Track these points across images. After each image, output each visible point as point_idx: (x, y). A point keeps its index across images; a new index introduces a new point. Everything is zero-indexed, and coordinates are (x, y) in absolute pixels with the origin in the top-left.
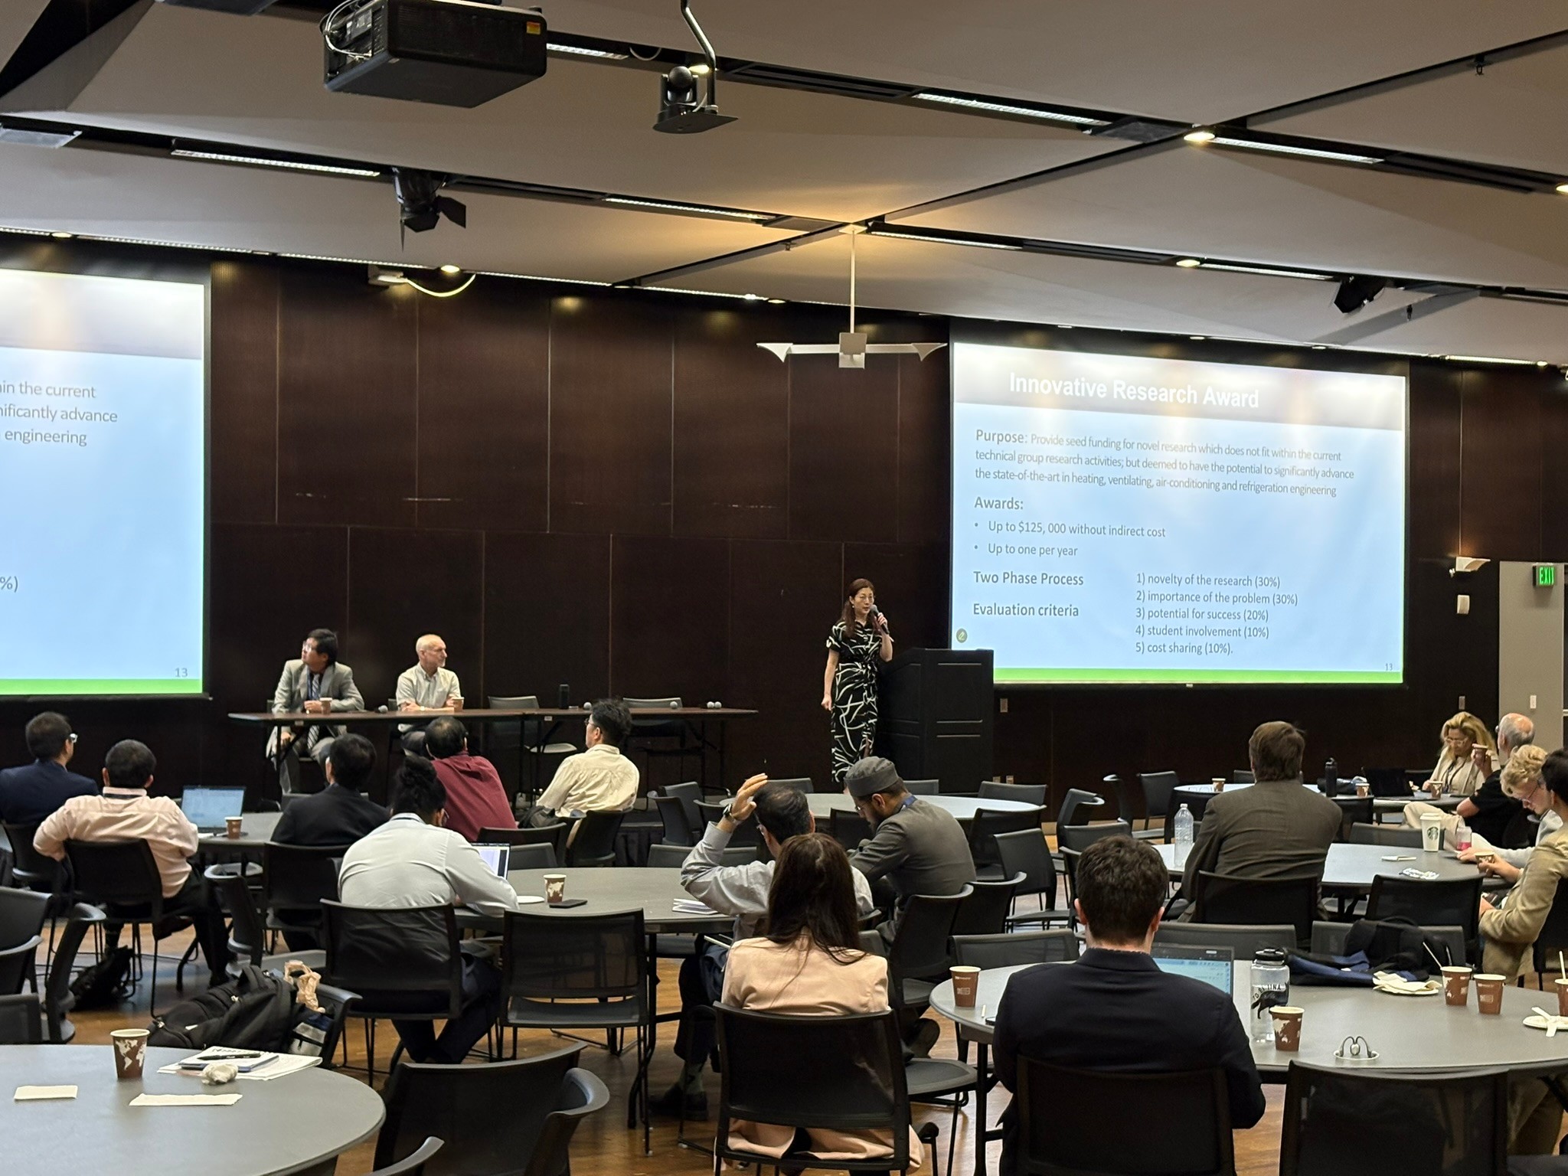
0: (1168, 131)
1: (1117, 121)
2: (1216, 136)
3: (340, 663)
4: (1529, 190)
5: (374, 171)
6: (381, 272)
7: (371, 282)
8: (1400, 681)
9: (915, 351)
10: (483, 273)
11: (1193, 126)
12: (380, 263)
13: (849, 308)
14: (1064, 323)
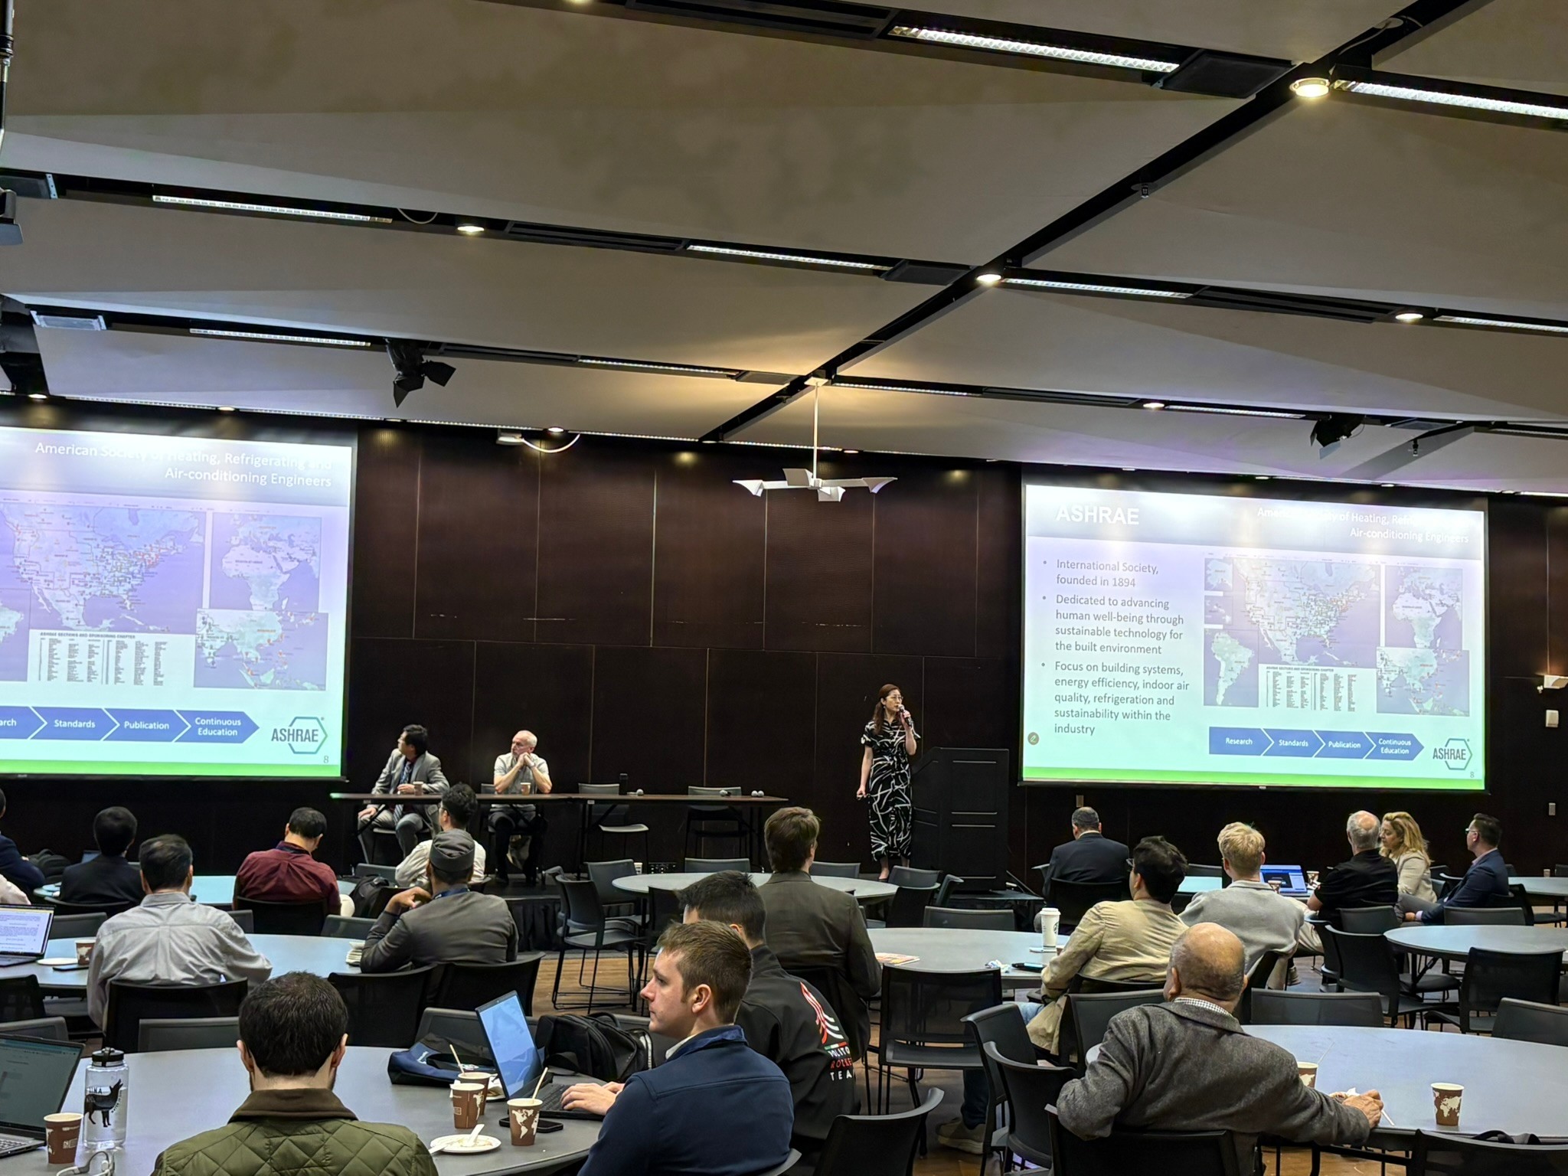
0: (955, 273)
1: (894, 265)
2: (1004, 276)
3: (429, 752)
4: (1370, 319)
5: (367, 341)
6: (502, 434)
7: (497, 442)
8: (1482, 787)
9: (866, 485)
10: (587, 434)
11: (975, 268)
13: (812, 450)
14: (1129, 466)
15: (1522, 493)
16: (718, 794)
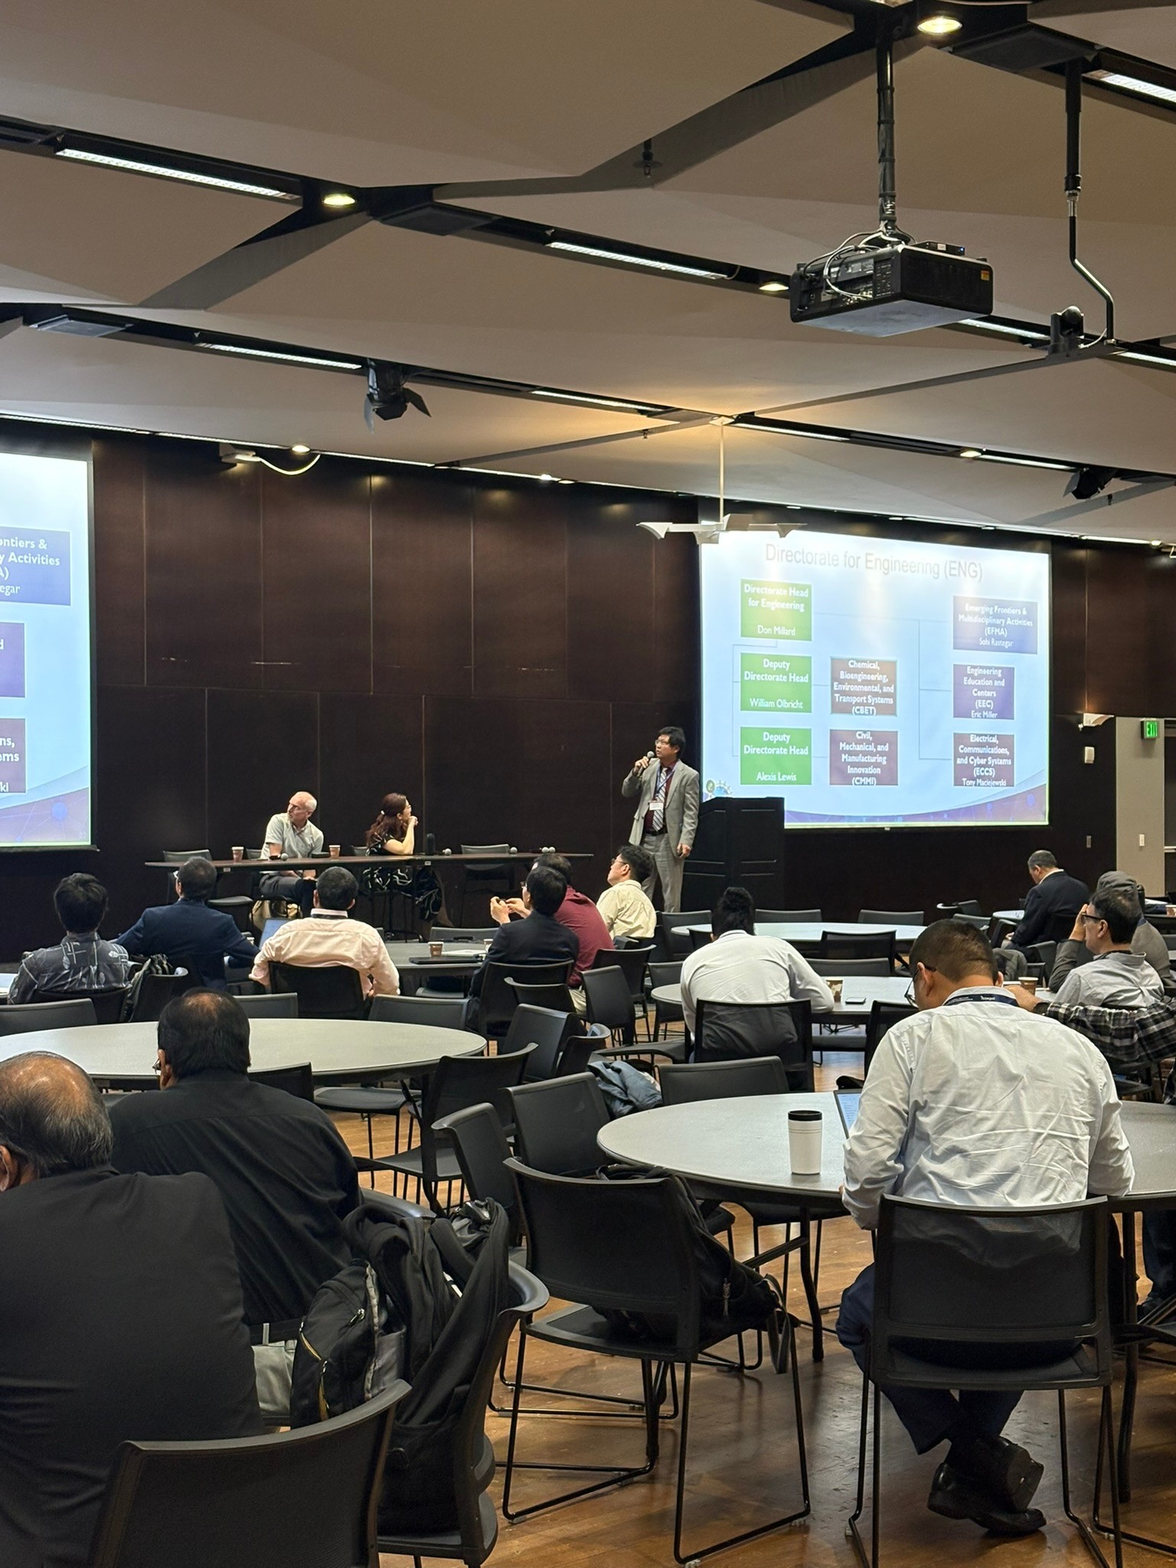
6: (237, 451)
7: (226, 460)
8: (1046, 823)
10: (326, 453)
12: (232, 442)
14: (795, 504)
15: (1084, 538)
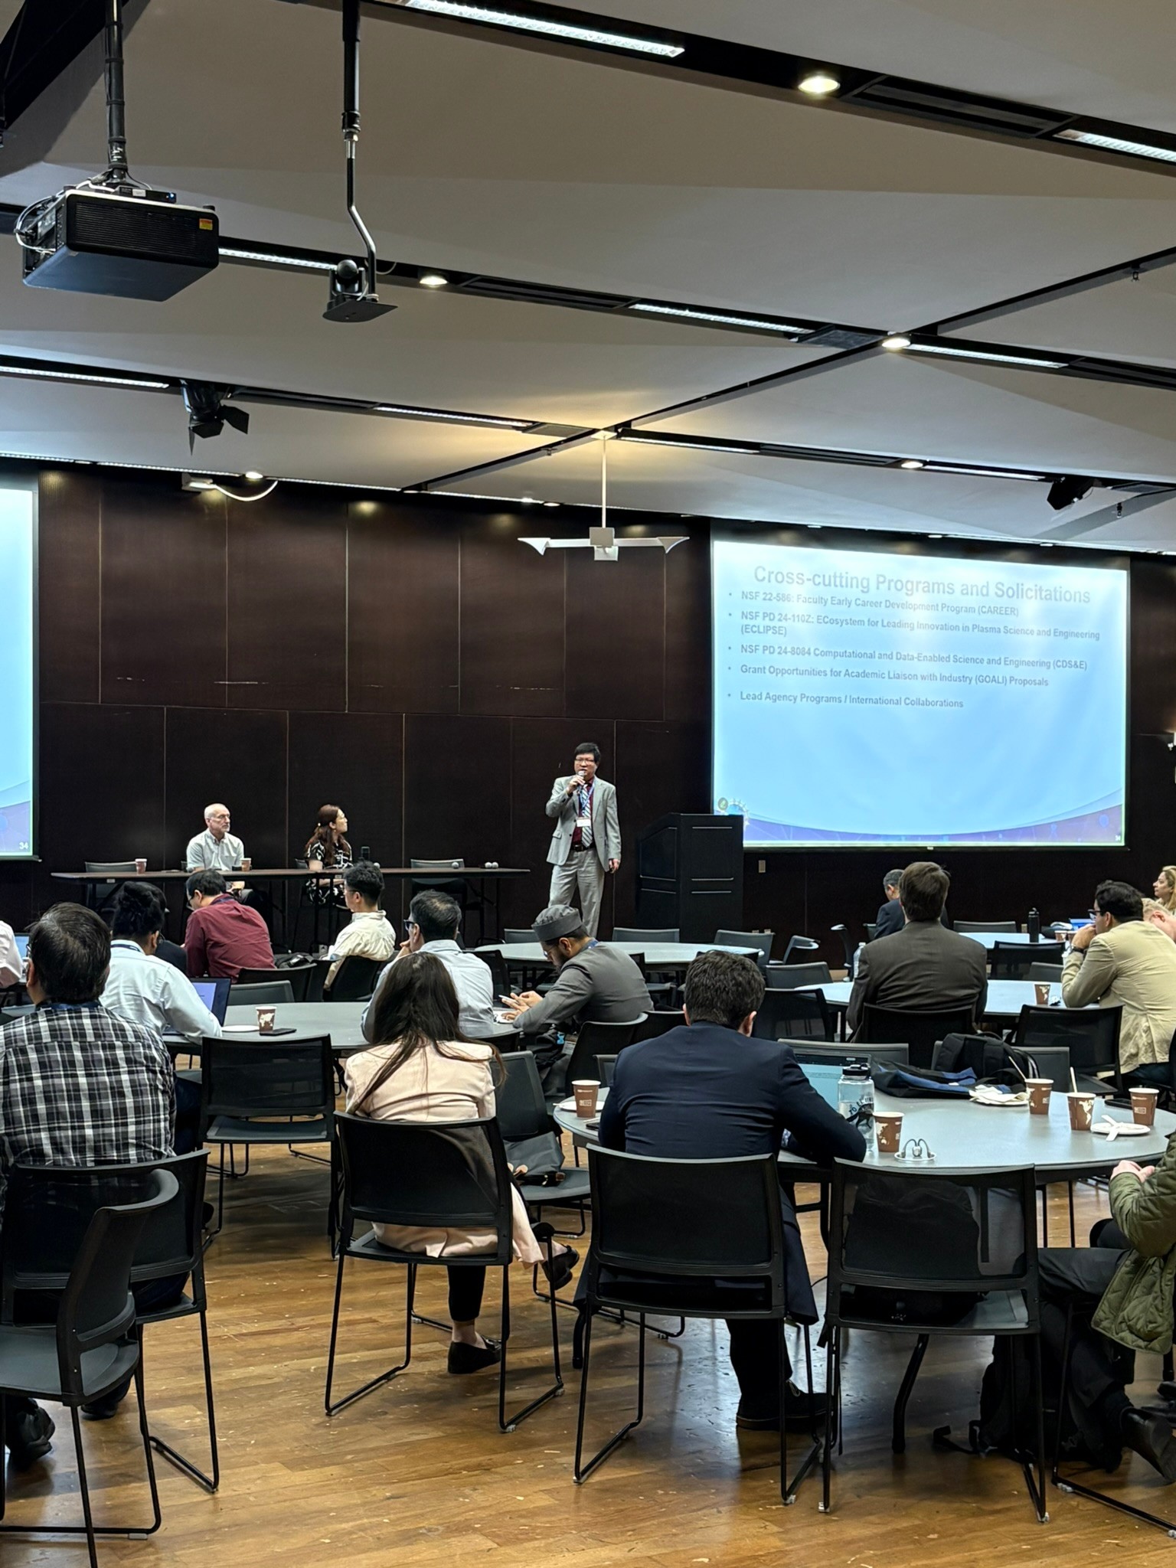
0: (867, 339)
1: (818, 330)
2: (912, 343)
5: (164, 383)
6: (193, 479)
7: (183, 488)
8: (1123, 844)
9: (658, 544)
10: (284, 480)
11: (889, 334)
12: (191, 471)
14: (816, 523)
15: (1164, 553)
16: (451, 867)
